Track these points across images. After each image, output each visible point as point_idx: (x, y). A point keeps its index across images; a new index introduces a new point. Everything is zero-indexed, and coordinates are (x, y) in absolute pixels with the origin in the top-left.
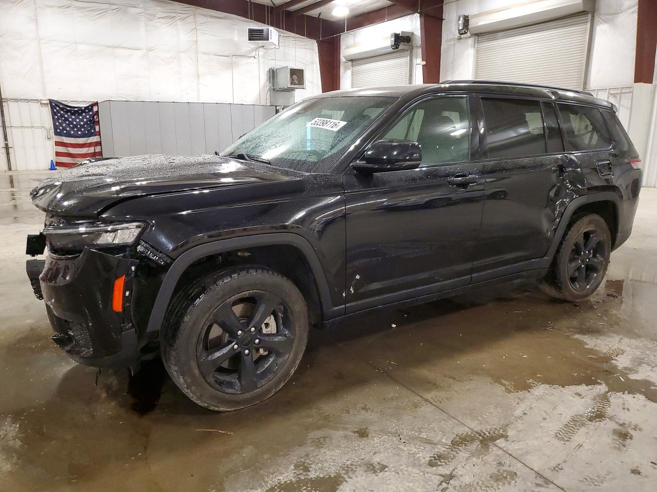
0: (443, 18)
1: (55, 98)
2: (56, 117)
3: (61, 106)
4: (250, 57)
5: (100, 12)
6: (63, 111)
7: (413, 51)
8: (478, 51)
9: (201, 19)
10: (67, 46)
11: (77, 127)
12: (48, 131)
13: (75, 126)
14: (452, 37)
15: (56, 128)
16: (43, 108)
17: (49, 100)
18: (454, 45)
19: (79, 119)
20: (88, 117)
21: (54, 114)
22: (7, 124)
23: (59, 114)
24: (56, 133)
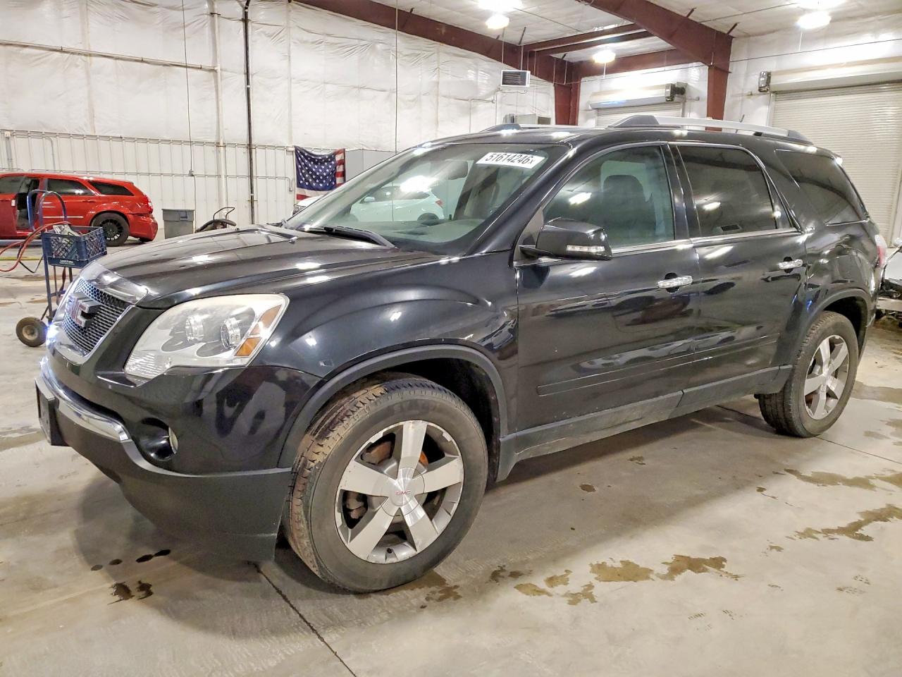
0: (730, 70)
1: (300, 145)
2: (300, 166)
3: (306, 154)
4: (489, 101)
5: (349, 49)
6: (307, 159)
7: (686, 104)
8: (775, 109)
9: (444, 58)
10: (317, 86)
11: (319, 179)
12: (291, 184)
13: (318, 177)
14: (740, 92)
15: (299, 178)
16: (288, 156)
17: (295, 147)
18: (742, 100)
19: (321, 168)
20: (330, 167)
21: (298, 162)
22: (254, 174)
23: (303, 164)
24: (299, 185)
